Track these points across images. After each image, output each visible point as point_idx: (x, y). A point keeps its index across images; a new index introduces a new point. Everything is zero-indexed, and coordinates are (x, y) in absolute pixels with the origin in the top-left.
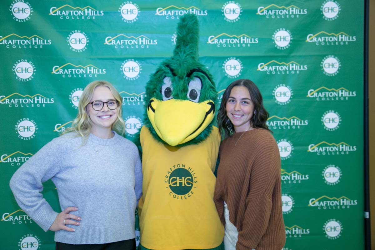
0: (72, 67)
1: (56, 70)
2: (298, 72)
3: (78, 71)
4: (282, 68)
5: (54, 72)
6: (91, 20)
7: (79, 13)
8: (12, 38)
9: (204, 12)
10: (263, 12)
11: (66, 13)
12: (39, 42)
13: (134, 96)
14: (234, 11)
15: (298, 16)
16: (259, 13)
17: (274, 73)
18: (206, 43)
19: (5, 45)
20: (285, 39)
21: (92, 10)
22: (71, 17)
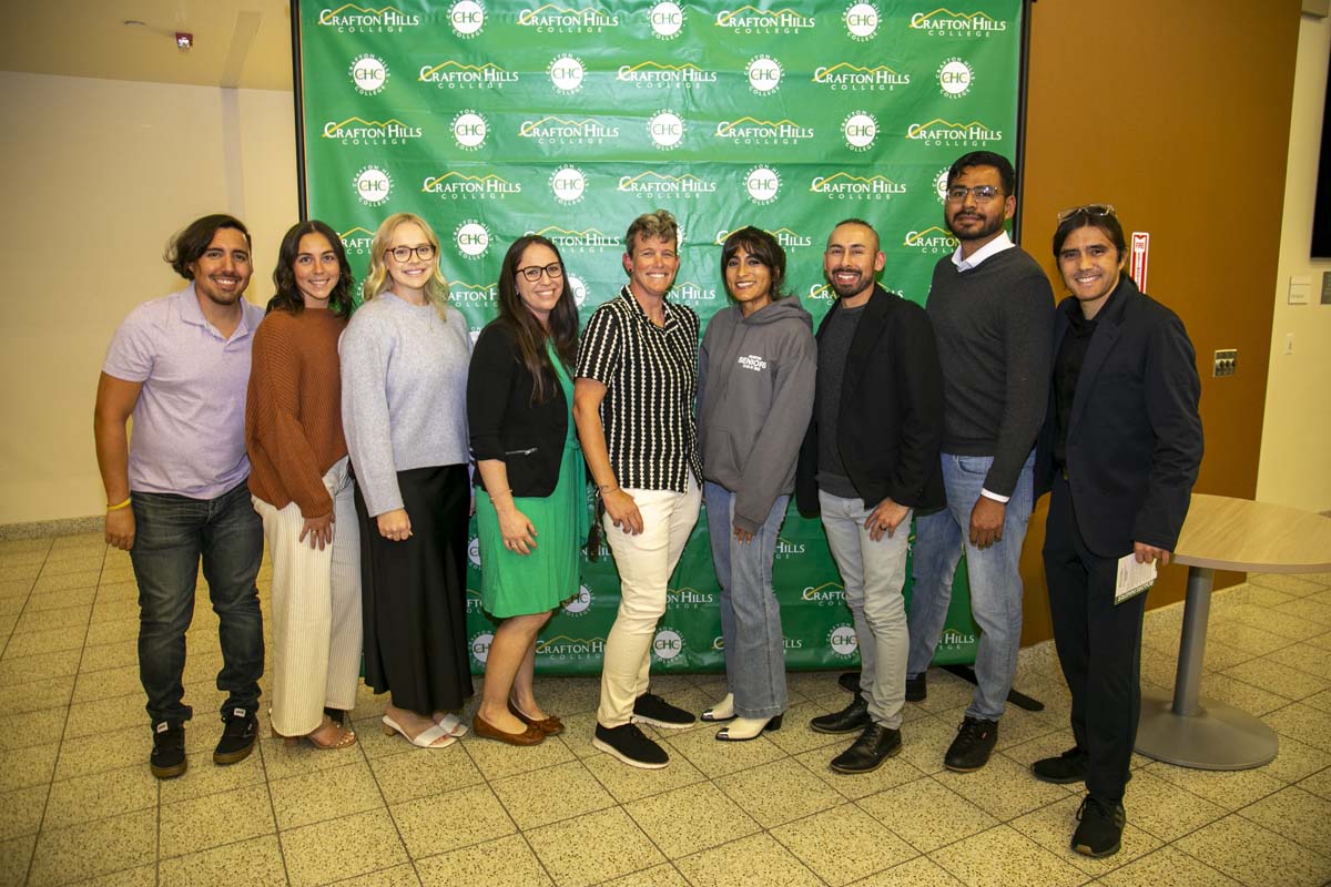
0: (459, 180)
1: (431, 186)
2: (888, 197)
3: (470, 188)
4: (857, 188)
5: (426, 188)
7: (473, 76)
8: (351, 126)
9: (709, 74)
10: (825, 77)
11: (448, 78)
12: (399, 132)
13: (573, 235)
14: (768, 75)
15: (891, 88)
16: (817, 79)
17: (842, 197)
18: (713, 135)
19: (341, 139)
20: (864, 131)
21: (497, 70)
22: (457, 84)
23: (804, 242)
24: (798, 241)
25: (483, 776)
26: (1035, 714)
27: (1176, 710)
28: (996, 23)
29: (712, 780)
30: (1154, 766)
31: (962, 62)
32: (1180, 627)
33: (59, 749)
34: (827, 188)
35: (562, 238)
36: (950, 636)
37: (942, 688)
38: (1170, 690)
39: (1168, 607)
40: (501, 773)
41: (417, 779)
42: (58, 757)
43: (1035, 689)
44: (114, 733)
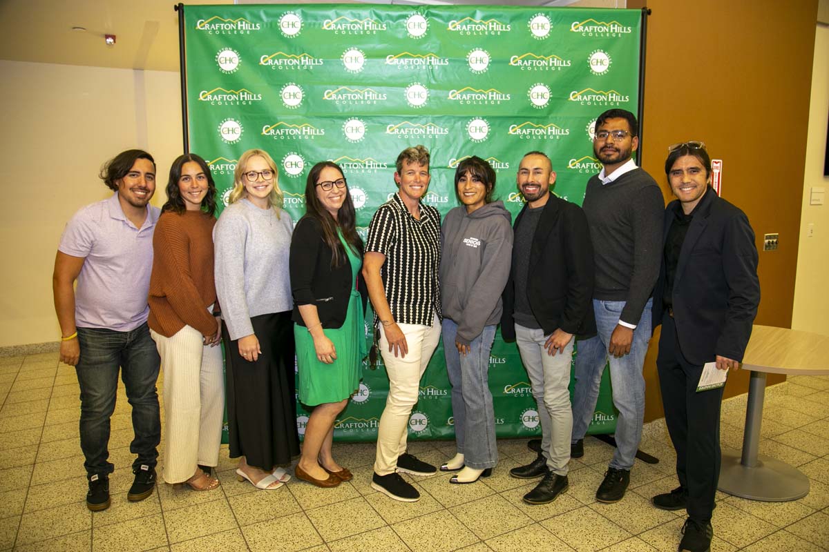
0: (286, 127)
1: (268, 131)
2: (558, 137)
3: (292, 132)
4: (538, 132)
5: (264, 132)
6: (308, 70)
7: (294, 62)
8: (217, 93)
9: (444, 60)
10: (517, 62)
11: (278, 63)
12: (247, 97)
13: (357, 161)
14: (481, 61)
15: (559, 69)
16: (512, 63)
17: (528, 137)
18: (446, 98)
19: (210, 101)
20: (542, 96)
21: (309, 58)
22: (284, 67)
23: (505, 166)
24: (500, 166)
25: (301, 507)
26: (653, 465)
27: (744, 462)
28: (625, 28)
29: (447, 509)
30: (730, 499)
31: (604, 52)
32: (745, 409)
33: (28, 492)
34: (519, 131)
35: (350, 164)
36: (598, 416)
37: (593, 450)
38: (739, 450)
39: (736, 397)
40: (313, 505)
41: (258, 510)
42: (27, 497)
43: (653, 450)
44: (63, 482)
